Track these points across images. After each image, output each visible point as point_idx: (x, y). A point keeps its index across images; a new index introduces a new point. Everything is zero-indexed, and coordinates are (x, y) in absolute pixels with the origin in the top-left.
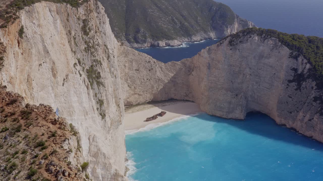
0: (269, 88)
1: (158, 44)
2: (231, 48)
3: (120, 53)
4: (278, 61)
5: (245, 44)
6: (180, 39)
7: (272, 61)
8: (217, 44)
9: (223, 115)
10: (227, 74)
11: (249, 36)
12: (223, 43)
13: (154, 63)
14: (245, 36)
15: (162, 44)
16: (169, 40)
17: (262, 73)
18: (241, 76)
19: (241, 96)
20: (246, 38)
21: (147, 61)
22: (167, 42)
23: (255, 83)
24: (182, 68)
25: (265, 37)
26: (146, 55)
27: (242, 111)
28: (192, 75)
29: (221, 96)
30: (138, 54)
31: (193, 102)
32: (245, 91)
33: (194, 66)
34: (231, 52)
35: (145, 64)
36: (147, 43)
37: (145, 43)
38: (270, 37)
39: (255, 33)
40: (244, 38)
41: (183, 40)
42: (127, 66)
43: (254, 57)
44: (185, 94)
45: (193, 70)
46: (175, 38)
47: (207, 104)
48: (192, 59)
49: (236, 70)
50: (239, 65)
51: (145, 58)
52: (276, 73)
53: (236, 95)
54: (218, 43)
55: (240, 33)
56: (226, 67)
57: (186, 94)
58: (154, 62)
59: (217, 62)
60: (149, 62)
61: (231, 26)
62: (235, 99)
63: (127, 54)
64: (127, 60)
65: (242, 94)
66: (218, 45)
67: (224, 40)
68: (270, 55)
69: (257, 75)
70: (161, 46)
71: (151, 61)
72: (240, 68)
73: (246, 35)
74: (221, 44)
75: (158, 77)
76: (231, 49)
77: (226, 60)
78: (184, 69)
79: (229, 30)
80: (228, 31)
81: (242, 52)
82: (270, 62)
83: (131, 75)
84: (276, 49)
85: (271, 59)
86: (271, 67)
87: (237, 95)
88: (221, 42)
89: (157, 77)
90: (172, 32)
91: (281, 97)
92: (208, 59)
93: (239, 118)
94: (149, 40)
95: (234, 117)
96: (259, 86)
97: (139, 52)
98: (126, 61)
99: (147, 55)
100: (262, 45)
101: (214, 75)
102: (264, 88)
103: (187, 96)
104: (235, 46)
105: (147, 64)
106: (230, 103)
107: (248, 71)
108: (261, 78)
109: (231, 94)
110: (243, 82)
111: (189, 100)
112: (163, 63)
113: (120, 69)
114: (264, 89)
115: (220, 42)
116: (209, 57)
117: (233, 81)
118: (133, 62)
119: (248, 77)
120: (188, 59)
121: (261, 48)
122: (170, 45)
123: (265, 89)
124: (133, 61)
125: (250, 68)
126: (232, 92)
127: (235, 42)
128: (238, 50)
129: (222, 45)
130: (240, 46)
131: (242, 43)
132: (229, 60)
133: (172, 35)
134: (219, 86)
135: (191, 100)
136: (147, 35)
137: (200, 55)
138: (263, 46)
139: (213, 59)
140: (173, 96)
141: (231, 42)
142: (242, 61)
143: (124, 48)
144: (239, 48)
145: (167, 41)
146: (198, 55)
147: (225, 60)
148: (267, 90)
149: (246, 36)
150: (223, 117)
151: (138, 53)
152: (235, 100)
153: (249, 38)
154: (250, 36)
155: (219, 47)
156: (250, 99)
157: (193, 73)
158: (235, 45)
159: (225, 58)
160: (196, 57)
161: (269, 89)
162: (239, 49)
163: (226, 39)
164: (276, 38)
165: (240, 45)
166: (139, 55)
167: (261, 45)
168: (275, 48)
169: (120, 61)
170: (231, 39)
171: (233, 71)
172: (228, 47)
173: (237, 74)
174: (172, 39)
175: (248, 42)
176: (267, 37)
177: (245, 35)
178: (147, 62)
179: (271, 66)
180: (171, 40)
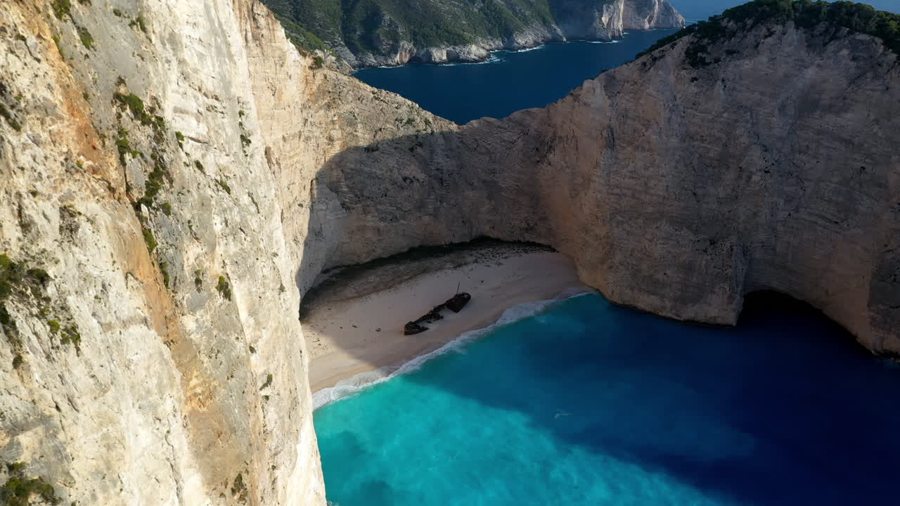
0: (835, 220)
1: (429, 55)
2: (694, 74)
3: (311, 95)
4: (877, 121)
5: (747, 62)
6: (483, 43)
7: (851, 120)
8: (639, 61)
9: (664, 308)
10: (676, 168)
11: (764, 31)
12: (662, 57)
13: (426, 124)
14: (750, 30)
15: (440, 55)
16: (455, 44)
17: (808, 166)
18: (730, 176)
19: (728, 244)
20: (750, 39)
21: (402, 120)
22: (451, 51)
23: (782, 202)
24: (515, 138)
25: (827, 31)
26: (399, 98)
27: (731, 298)
28: (550, 164)
29: (656, 245)
30: (372, 95)
31: (551, 249)
32: (746, 229)
33: (555, 133)
34: (693, 89)
35: (399, 129)
36: (401, 54)
37: (396, 53)
38: (849, 33)
39: (788, 20)
40: (745, 36)
41: (490, 45)
42: (336, 137)
43: (782, 108)
44: (524, 225)
45: (551, 148)
46: (470, 38)
47: (605, 267)
48: (548, 111)
49: (711, 155)
50: (723, 136)
51: (396, 108)
52: (869, 169)
53: (711, 244)
54: (644, 59)
55: (726, 20)
56: (674, 141)
57: (528, 225)
58: (427, 122)
59: (639, 126)
60: (410, 121)
61: (611, 6)
62: (709, 258)
63: (336, 96)
64: (336, 118)
65: (734, 239)
66: (644, 64)
67: (667, 46)
68: (845, 98)
69: (790, 174)
70: (437, 60)
71: (416, 117)
72: (725, 146)
73: (752, 27)
74: (655, 59)
75: (438, 170)
76: (694, 79)
77: (673, 117)
78: (520, 143)
79: (604, 15)
80: (603, 19)
81: (734, 89)
82: (842, 126)
83: (352, 166)
84: (876, 77)
85: (849, 115)
86: (848, 142)
87: (713, 243)
88: (656, 53)
89: (436, 172)
90: (464, 22)
91: (889, 256)
92: (609, 114)
93: (719, 321)
94: (406, 45)
95: (701, 317)
96: (797, 210)
97: (376, 90)
98: (333, 122)
99: (403, 99)
100: (817, 62)
101: (629, 169)
102: (814, 219)
103: (529, 229)
104: (711, 66)
105: (402, 129)
106: (688, 268)
107: (756, 157)
108: (806, 183)
109: (692, 237)
110: (737, 198)
111: (537, 242)
112: (453, 122)
113: (314, 150)
114: (816, 223)
115: (653, 53)
116: (611, 105)
117: (700, 192)
118: (356, 124)
119: (755, 178)
120: (534, 110)
121: (810, 73)
122: (458, 57)
123: (820, 222)
124: (356, 119)
125: (764, 146)
126: (696, 232)
127: (709, 53)
128: (719, 82)
129: (658, 63)
130: (731, 68)
131: (735, 55)
132: (684, 117)
133: (464, 31)
134: (650, 210)
135: (542, 241)
136: (400, 30)
137: (576, 98)
138: (819, 66)
139: (624, 115)
140: (486, 230)
141: (696, 53)
142: (736, 121)
143: (326, 78)
144: (722, 76)
145: (450, 49)
146: (569, 98)
147: (671, 117)
148: (825, 227)
149: (754, 32)
150: (664, 314)
151: (373, 93)
152: (706, 260)
153: (766, 37)
154: (769, 30)
155: (647, 71)
156: (758, 255)
157: (551, 156)
158: (708, 64)
159: (671, 111)
160: (562, 107)
161: (837, 223)
162: (723, 80)
163: (676, 44)
164: (872, 37)
165: (727, 66)
166: (376, 99)
167: (812, 64)
168: (869, 75)
169: (311, 122)
170: (692, 43)
171: (701, 155)
172: (683, 72)
173: (714, 168)
174: (465, 42)
175: (758, 53)
176: (837, 31)
177: (748, 27)
178: (404, 121)
179: (846, 141)
180: (460, 44)
